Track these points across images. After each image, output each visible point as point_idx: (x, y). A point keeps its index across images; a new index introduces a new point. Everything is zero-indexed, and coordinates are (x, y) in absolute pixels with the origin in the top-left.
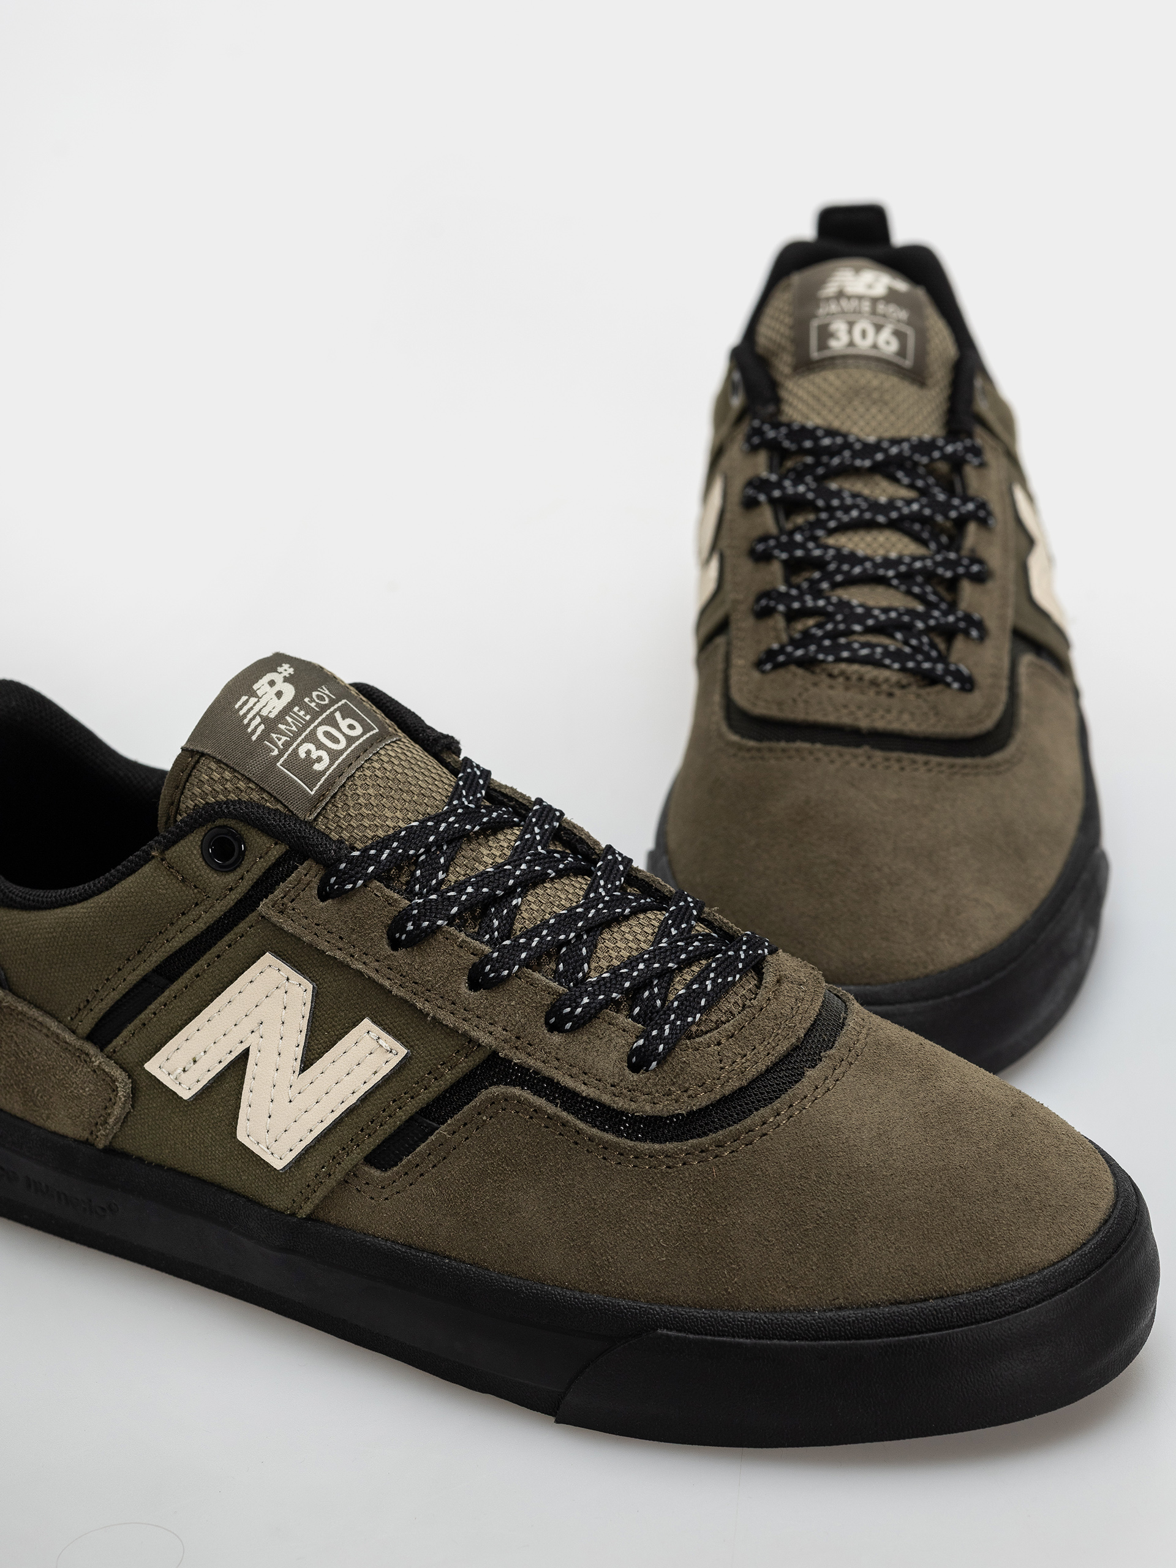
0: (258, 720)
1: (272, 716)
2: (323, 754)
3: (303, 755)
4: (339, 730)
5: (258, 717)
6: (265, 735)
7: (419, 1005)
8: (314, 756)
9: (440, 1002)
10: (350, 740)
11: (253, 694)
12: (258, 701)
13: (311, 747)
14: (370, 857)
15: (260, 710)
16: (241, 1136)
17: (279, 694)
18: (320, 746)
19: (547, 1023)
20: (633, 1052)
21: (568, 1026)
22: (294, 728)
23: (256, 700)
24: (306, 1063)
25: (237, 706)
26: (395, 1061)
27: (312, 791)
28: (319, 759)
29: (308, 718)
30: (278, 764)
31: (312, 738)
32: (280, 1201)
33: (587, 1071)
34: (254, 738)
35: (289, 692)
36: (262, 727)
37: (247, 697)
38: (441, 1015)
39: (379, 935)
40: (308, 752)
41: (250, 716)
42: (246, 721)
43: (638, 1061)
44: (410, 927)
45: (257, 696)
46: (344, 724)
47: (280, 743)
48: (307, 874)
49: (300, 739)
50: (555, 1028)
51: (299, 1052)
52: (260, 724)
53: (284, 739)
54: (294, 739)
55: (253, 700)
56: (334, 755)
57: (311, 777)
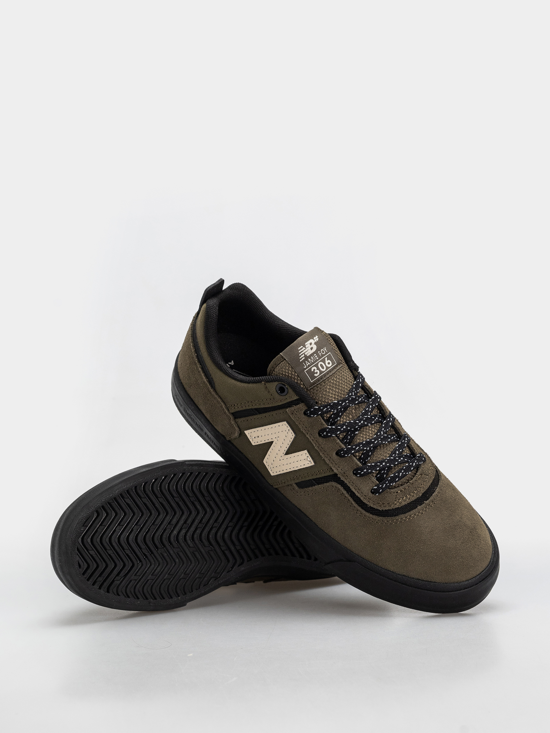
0: (303, 355)
1: (308, 355)
2: (318, 371)
3: (312, 370)
4: (325, 364)
5: (304, 355)
6: (304, 361)
7: (321, 454)
8: (315, 371)
9: (327, 456)
10: (327, 368)
11: (304, 346)
12: (305, 349)
13: (316, 368)
14: (321, 409)
15: (305, 352)
16: (264, 462)
17: (312, 348)
18: (318, 369)
19: (353, 472)
20: (373, 489)
21: (358, 476)
22: (313, 361)
23: (305, 348)
24: (287, 453)
25: (299, 349)
26: (310, 465)
27: (312, 381)
28: (317, 373)
29: (318, 358)
30: (305, 371)
31: (316, 366)
32: (270, 482)
33: (359, 489)
34: (301, 361)
35: (315, 347)
36: (304, 358)
37: (302, 347)
38: (326, 459)
39: (316, 432)
40: (314, 370)
41: (301, 353)
42: (300, 355)
43: (374, 492)
44: (325, 434)
45: (305, 347)
46: (327, 362)
47: (307, 365)
48: (302, 407)
49: (313, 365)
50: (356, 474)
51: (286, 449)
52: (303, 357)
53: (309, 363)
54: (311, 365)
55: (304, 348)
56: (321, 372)
57: (313, 377)
